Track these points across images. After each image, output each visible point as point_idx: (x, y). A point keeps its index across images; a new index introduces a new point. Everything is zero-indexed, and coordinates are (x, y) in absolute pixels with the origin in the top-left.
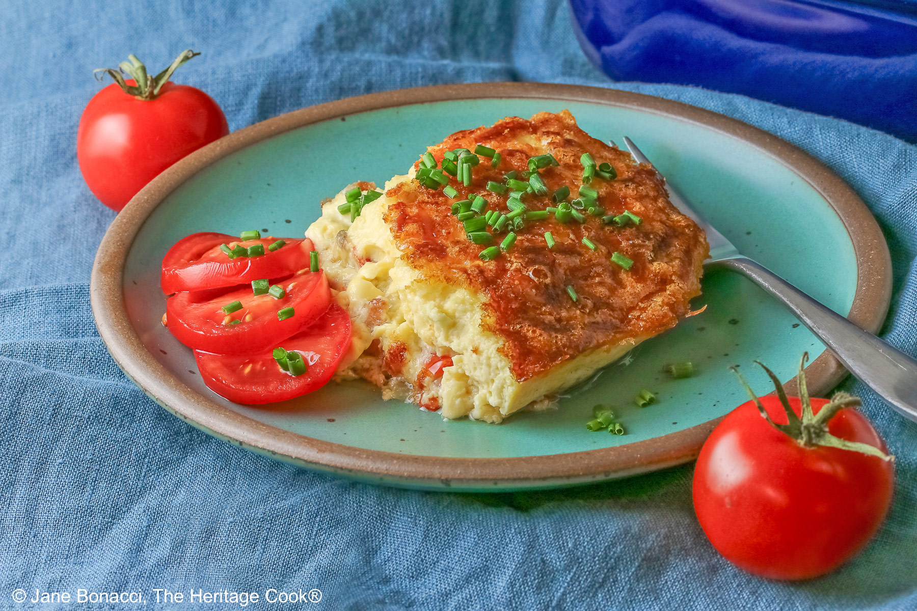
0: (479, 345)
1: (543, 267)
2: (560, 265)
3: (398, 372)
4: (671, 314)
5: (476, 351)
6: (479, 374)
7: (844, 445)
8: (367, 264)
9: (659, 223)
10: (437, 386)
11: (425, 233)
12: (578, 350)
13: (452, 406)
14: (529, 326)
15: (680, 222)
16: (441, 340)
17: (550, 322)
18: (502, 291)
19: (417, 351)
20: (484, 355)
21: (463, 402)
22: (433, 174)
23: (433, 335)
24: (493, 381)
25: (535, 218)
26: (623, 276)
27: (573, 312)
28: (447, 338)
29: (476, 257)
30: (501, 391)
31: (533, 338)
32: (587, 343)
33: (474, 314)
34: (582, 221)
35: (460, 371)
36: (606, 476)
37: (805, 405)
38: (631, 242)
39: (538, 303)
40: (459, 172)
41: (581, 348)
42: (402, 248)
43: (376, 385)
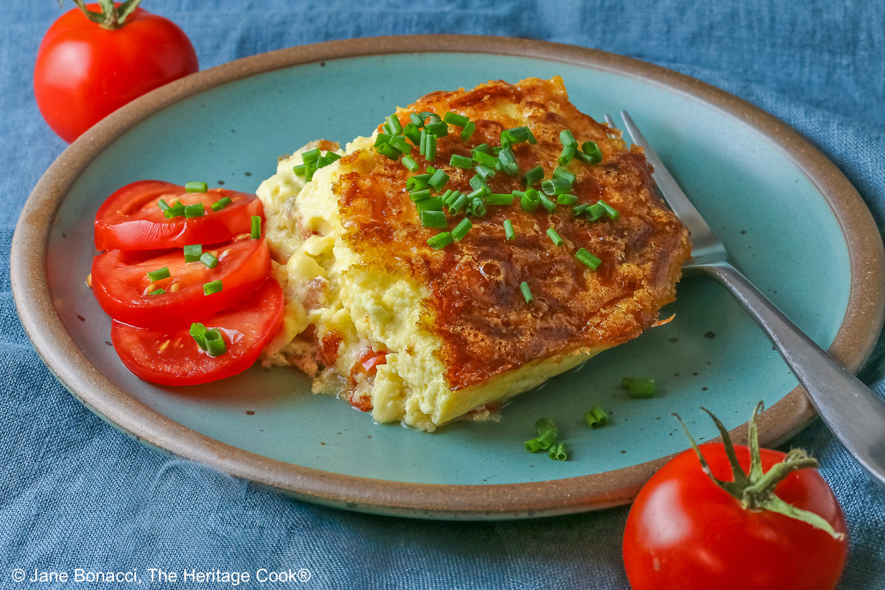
0: (415, 345)
1: (496, 263)
2: (517, 260)
3: (332, 363)
4: (635, 323)
5: (410, 351)
6: (412, 377)
7: (792, 513)
8: (313, 237)
9: (637, 219)
10: (370, 384)
11: (374, 210)
12: (524, 358)
13: (383, 408)
14: (471, 328)
15: (661, 217)
16: (376, 335)
17: (496, 325)
18: (446, 287)
19: (354, 341)
20: (419, 357)
21: (396, 406)
22: (393, 141)
23: (369, 328)
24: (426, 386)
25: (498, 204)
26: (587, 275)
27: (524, 316)
28: (383, 333)
30: (433, 398)
31: (473, 343)
32: (535, 352)
33: (413, 310)
34: (550, 210)
35: (393, 371)
36: (530, 514)
37: (754, 461)
38: (601, 239)
39: (484, 303)
40: (422, 143)
41: (527, 357)
42: (346, 225)
43: (307, 375)
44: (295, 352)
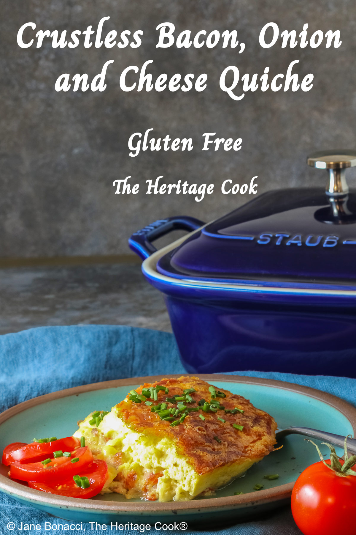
0: (177, 462)
1: (202, 428)
2: (209, 427)
3: (133, 486)
4: (266, 449)
5: (175, 465)
6: (178, 477)
8: (110, 440)
9: (252, 413)
10: (155, 488)
11: (140, 419)
13: (164, 495)
15: (261, 413)
16: (156, 464)
17: (210, 450)
18: (184, 437)
19: (142, 475)
20: (180, 466)
21: (169, 493)
22: (138, 397)
23: (152, 462)
24: (185, 478)
25: (193, 411)
26: (240, 433)
27: (220, 447)
28: (159, 463)
29: (168, 426)
30: (189, 483)
31: (203, 456)
32: (229, 459)
33: (172, 449)
34: (215, 412)
35: (167, 477)
38: (241, 419)
39: (203, 442)
40: (152, 395)
42: (130, 426)
43: (122, 494)
44: (114, 486)
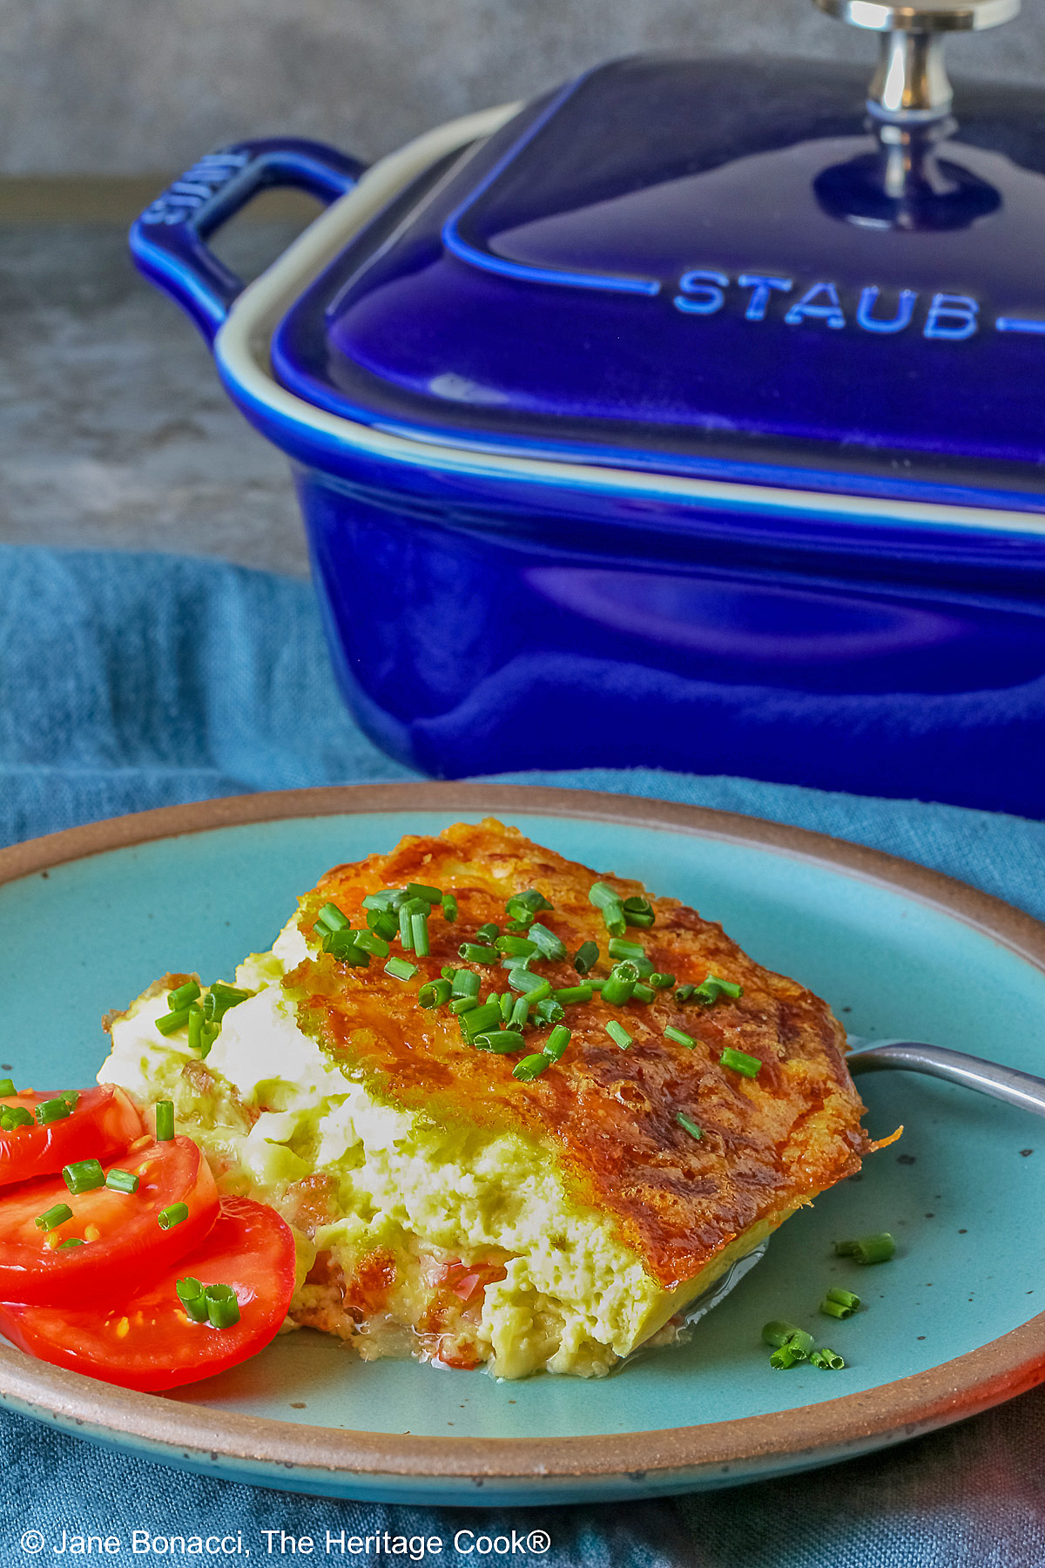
0: (565, 1234)
1: (630, 1084)
2: (651, 1077)
3: (381, 1305)
4: (847, 1150)
5: (561, 1244)
6: (570, 1287)
8: (265, 1116)
9: (761, 994)
10: (472, 1322)
11: (390, 1044)
13: (514, 1354)
14: (650, 1187)
15: (788, 990)
16: (476, 1234)
17: (678, 1178)
18: (584, 1131)
19: (413, 1262)
20: (580, 1250)
21: (532, 1345)
22: (361, 939)
23: (458, 1227)
24: (598, 1296)
25: (572, 1001)
26: (747, 1088)
27: (705, 1158)
28: (488, 1229)
29: (508, 1077)
30: (617, 1312)
31: (665, 1209)
33: (545, 1178)
34: (649, 1000)
35: (524, 1287)
36: (908, 1433)
38: (739, 1029)
39: (649, 1147)
40: (404, 932)
42: (357, 1075)
43: (338, 1337)
44: (304, 1305)
